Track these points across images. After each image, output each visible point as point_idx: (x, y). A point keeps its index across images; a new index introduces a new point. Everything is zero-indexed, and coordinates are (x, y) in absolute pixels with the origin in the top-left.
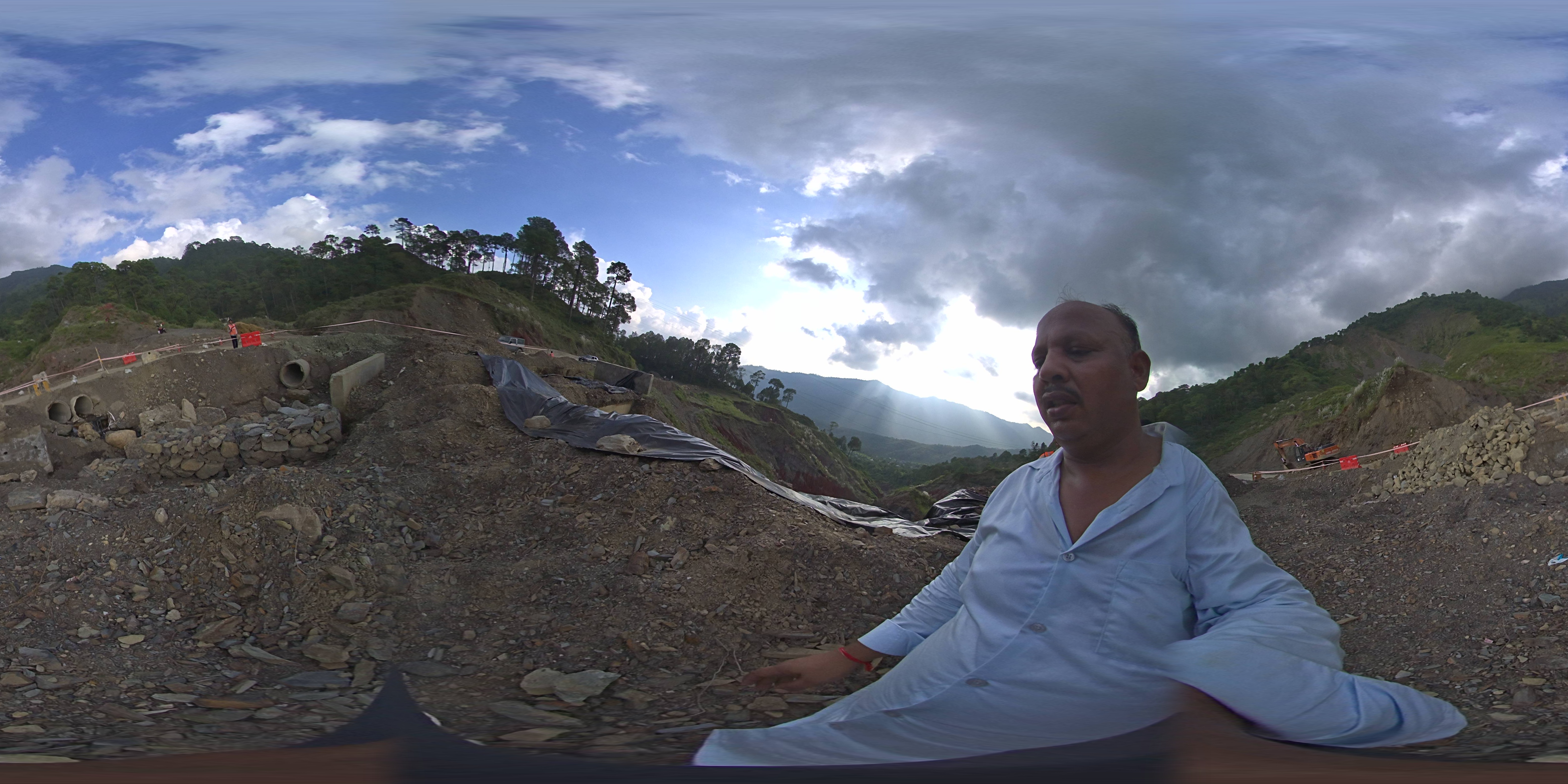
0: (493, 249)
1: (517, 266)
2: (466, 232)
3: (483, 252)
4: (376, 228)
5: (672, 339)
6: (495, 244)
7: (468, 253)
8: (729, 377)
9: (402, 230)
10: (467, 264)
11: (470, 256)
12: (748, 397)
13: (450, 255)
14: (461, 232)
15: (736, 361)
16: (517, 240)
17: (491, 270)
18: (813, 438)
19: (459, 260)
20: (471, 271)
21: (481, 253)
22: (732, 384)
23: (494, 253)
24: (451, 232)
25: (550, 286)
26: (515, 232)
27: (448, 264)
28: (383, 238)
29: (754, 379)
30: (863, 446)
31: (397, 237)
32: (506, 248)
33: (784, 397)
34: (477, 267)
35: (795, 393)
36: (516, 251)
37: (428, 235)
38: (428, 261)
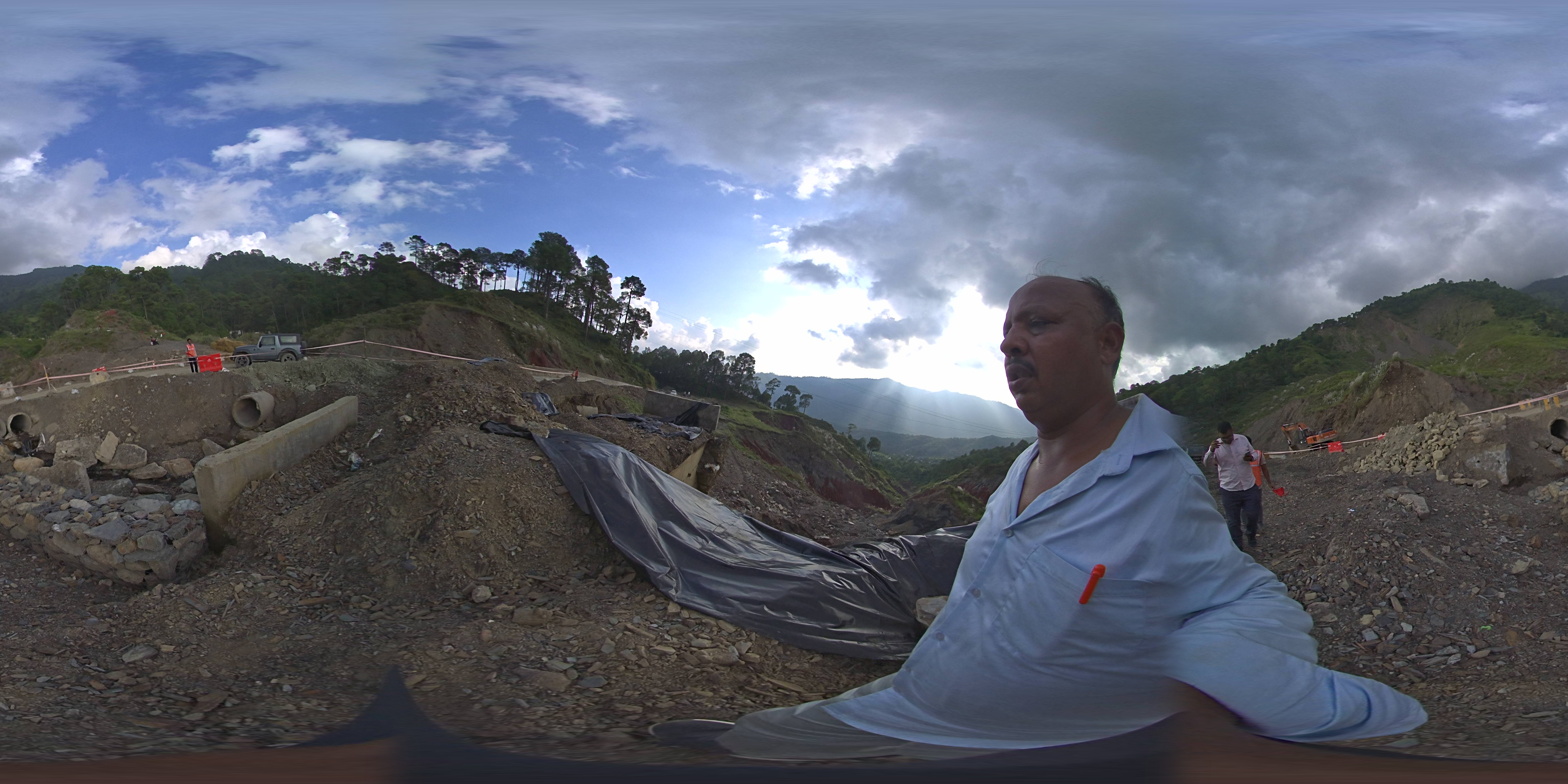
0: (505, 267)
1: (528, 284)
2: (478, 250)
3: (495, 269)
4: (391, 245)
5: (686, 353)
6: (507, 262)
7: (480, 271)
8: (745, 387)
9: (416, 247)
10: (479, 283)
11: (482, 274)
12: (764, 405)
13: (462, 273)
14: (473, 250)
15: (751, 370)
16: (528, 257)
17: (502, 288)
18: (834, 442)
19: (471, 279)
20: (483, 290)
21: (493, 271)
22: (749, 394)
23: (505, 271)
24: (464, 250)
25: (562, 304)
26: (526, 248)
27: (460, 283)
28: (398, 256)
29: (770, 387)
30: (882, 445)
31: (411, 255)
32: (518, 265)
33: (800, 403)
34: (491, 285)
35: (812, 398)
36: (527, 269)
37: (441, 253)
38: (440, 280)
